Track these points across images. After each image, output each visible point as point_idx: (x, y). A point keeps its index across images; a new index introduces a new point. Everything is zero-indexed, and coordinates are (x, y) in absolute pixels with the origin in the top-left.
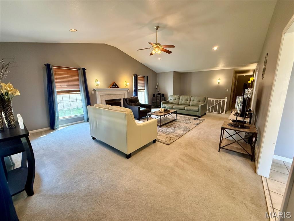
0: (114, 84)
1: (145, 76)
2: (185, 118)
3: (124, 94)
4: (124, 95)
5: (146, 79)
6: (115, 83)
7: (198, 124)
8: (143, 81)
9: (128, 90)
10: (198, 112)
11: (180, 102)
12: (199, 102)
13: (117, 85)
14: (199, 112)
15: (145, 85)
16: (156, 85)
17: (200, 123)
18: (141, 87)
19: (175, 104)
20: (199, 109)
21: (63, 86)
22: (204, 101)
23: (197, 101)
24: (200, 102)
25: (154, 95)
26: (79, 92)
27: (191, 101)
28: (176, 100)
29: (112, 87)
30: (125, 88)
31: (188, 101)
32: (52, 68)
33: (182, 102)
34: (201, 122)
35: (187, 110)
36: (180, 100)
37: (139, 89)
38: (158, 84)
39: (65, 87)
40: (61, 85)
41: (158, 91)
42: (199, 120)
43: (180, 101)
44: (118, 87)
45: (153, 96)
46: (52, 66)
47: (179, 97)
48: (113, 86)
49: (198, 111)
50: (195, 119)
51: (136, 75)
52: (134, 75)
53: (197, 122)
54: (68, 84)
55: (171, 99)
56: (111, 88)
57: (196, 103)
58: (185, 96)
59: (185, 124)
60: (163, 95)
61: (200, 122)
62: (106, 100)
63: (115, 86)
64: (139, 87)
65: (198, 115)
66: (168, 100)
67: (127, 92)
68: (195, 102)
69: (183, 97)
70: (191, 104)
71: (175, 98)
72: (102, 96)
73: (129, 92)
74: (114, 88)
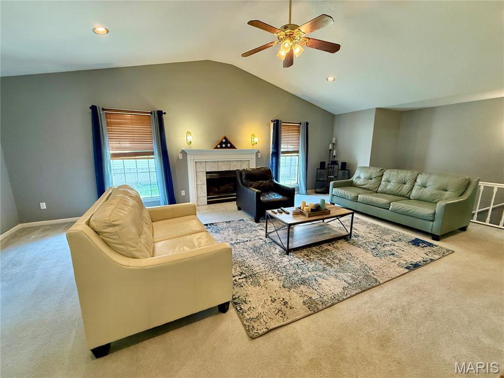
0: (224, 141)
1: (300, 124)
2: (385, 232)
3: (249, 160)
4: (247, 162)
5: (305, 129)
6: (225, 138)
7: (416, 266)
8: (296, 134)
9: (259, 152)
10: (432, 223)
11: (381, 186)
12: (444, 192)
13: (230, 143)
14: (434, 223)
15: (300, 143)
16: (331, 142)
17: (426, 263)
18: (289, 147)
19: (368, 190)
20: (434, 214)
21: (123, 145)
22: (461, 191)
23: (434, 187)
24: (447, 194)
25: (322, 165)
26: (153, 156)
27: (416, 187)
28: (373, 180)
29: (219, 146)
30: (251, 147)
31: (407, 187)
32: (101, 112)
33: (389, 187)
34: (432, 260)
35: (395, 211)
36: (383, 179)
37: (282, 150)
38: (336, 140)
39: (127, 146)
40: (119, 143)
41: (335, 156)
42: (427, 249)
43: (383, 183)
44: (232, 147)
45: (319, 168)
46: (101, 110)
47: (380, 174)
48: (221, 143)
49: (433, 221)
50: (416, 243)
51: (278, 121)
52: (274, 121)
53: (417, 254)
54: (133, 141)
55: (359, 177)
56: (216, 148)
57: (431, 195)
58: (400, 171)
59: (369, 255)
60: (344, 165)
61: (430, 256)
62: (207, 173)
63: (226, 144)
64: (283, 147)
65: (429, 231)
66: (352, 178)
67: (255, 157)
68: (428, 192)
69: (392, 173)
70: (414, 193)
71: (371, 176)
72: (198, 165)
73: (259, 156)
74: (224, 148)
